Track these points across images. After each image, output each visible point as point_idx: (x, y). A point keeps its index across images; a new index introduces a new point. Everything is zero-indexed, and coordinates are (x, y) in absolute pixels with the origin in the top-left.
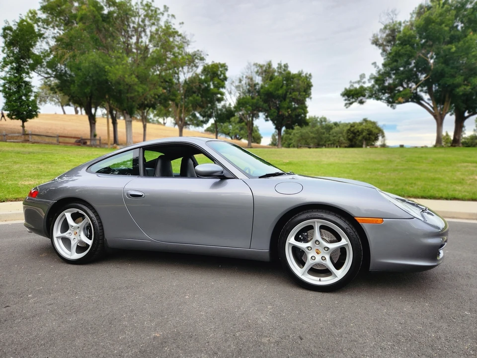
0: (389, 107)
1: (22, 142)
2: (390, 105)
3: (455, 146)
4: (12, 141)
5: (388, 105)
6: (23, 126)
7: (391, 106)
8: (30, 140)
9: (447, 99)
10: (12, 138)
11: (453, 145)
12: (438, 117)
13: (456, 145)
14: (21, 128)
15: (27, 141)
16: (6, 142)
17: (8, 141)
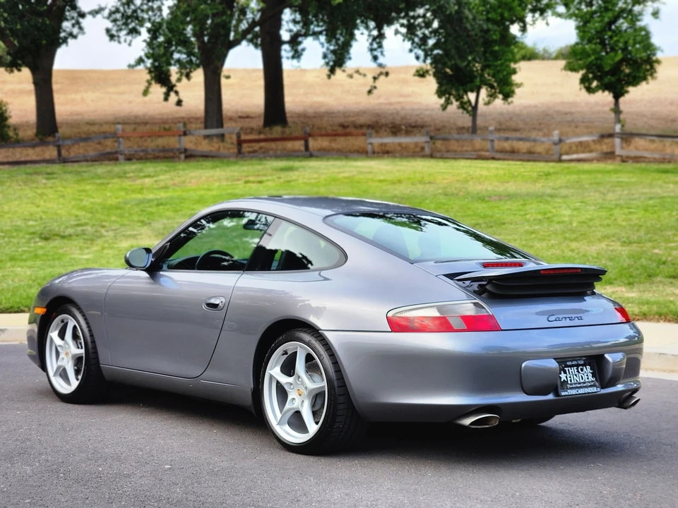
1: (598, 160)
4: (575, 156)
6: (617, 110)
8: (618, 151)
10: (583, 147)
14: (612, 115)
15: (609, 155)
16: (560, 161)
17: (564, 157)
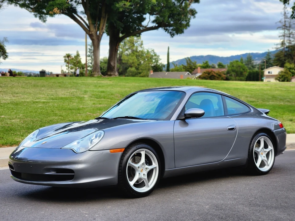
0: (38, 18)
2: (38, 15)
3: (110, 75)
5: (36, 16)
7: (40, 18)
9: (103, 14)
11: (109, 73)
12: (95, 38)
13: (112, 73)
